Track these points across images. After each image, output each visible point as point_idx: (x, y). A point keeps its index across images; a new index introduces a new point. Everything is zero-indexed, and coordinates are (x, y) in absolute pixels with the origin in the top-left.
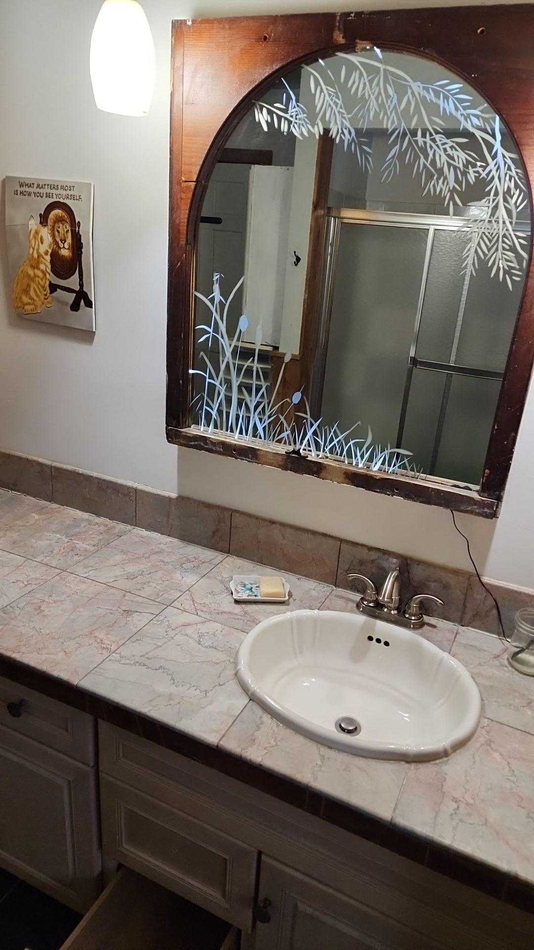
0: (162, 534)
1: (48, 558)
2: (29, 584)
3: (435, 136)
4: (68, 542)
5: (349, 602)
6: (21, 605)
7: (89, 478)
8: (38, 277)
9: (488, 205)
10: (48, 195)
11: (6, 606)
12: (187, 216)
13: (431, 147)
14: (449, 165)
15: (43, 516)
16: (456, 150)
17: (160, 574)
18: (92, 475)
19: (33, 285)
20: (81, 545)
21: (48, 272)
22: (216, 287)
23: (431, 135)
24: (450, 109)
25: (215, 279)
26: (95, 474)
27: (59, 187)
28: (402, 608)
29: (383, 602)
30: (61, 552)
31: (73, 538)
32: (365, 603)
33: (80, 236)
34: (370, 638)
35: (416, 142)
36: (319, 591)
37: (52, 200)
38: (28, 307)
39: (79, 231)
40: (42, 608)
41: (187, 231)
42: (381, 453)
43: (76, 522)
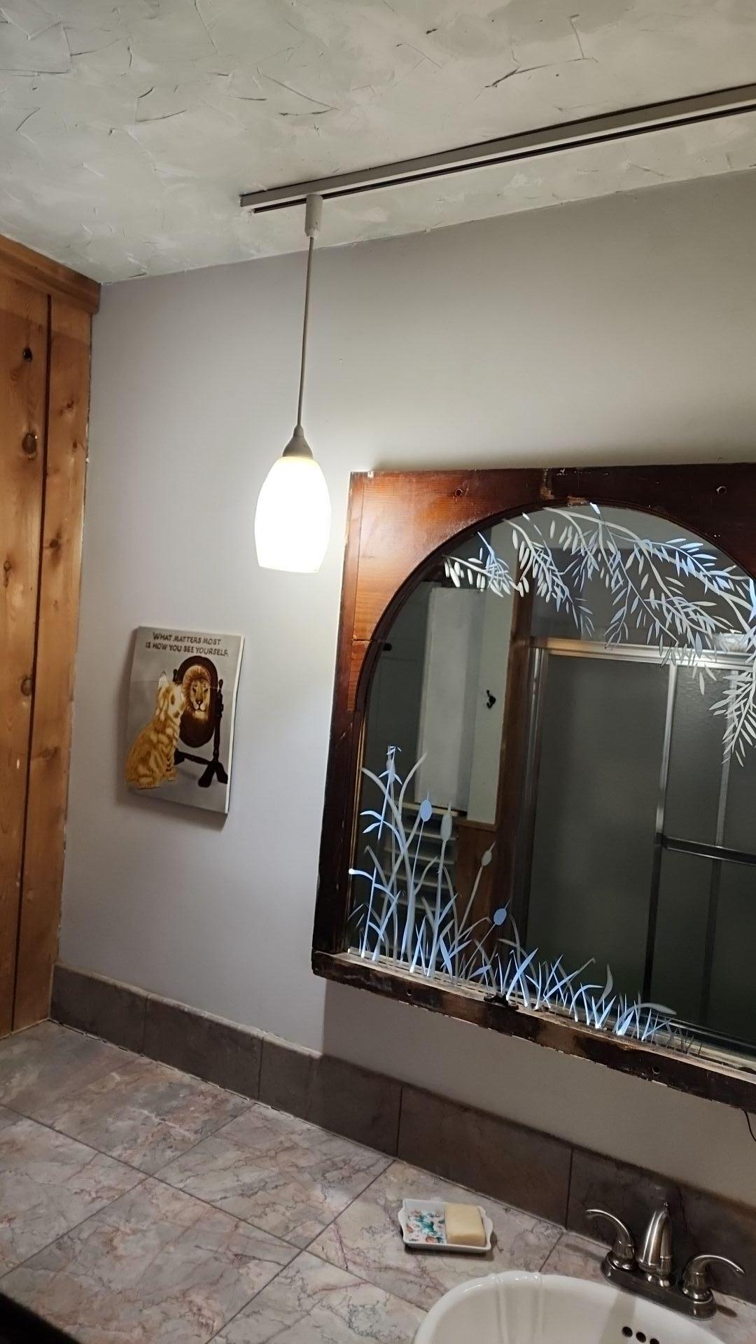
0: (296, 1115)
1: (129, 1152)
2: (97, 1198)
3: (672, 598)
4: (159, 1124)
5: (589, 1258)
6: (84, 1235)
7: (196, 1020)
8: (162, 743)
9: (750, 680)
10: (187, 649)
11: (62, 1237)
12: (357, 679)
13: (669, 611)
14: (694, 632)
15: (127, 1078)
16: (701, 614)
17: (292, 1188)
18: (203, 1015)
19: (154, 753)
20: (179, 1131)
21: (175, 737)
22: (391, 764)
23: (667, 597)
24: (688, 569)
25: (389, 753)
26: (206, 1014)
27: (202, 640)
28: (677, 1276)
29: (646, 1267)
30: (147, 1143)
31: (166, 1118)
32: (616, 1263)
33: (221, 696)
34: (627, 1331)
35: (649, 604)
36: (541, 1236)
37: (190, 655)
38: (144, 781)
39: (220, 691)
40: (115, 1243)
41: (357, 697)
42: (627, 1009)
43: (174, 1088)
